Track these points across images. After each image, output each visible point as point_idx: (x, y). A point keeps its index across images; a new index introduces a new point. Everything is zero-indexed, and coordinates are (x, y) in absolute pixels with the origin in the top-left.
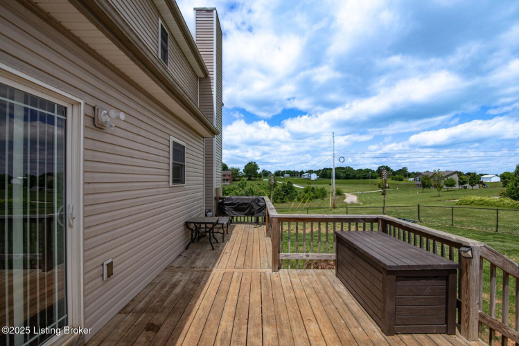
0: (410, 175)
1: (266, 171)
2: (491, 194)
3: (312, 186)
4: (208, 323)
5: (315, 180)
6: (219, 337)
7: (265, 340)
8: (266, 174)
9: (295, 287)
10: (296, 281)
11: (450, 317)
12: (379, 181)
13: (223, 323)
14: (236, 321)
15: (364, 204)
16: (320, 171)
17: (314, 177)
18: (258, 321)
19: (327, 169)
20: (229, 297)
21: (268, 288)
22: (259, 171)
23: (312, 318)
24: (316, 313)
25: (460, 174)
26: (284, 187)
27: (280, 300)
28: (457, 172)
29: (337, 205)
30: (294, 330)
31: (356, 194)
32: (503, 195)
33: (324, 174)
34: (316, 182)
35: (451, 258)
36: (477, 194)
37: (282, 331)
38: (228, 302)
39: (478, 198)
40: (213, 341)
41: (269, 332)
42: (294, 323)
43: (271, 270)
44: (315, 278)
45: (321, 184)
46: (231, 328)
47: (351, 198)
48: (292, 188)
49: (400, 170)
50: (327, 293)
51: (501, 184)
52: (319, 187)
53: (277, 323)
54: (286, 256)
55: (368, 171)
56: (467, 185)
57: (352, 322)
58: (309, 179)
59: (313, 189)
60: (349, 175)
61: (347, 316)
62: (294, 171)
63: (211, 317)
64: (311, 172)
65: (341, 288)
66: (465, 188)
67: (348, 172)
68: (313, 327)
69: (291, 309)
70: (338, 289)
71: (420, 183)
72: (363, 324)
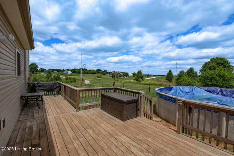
0: (108, 73)
1: (43, 69)
2: (131, 79)
3: (69, 76)
4: (63, 136)
5: (70, 74)
6: (72, 138)
7: (90, 134)
8: (43, 70)
9: (89, 115)
10: (88, 113)
11: (137, 113)
12: (97, 75)
13: (69, 134)
14: (74, 132)
15: (93, 84)
16: (72, 70)
17: (70, 72)
18: (83, 129)
19: (76, 69)
20: (65, 125)
21: (79, 118)
22: (38, 69)
23: (101, 123)
24: (102, 121)
25: (123, 73)
26: (55, 77)
27: (87, 121)
28: (122, 72)
29: (82, 85)
30: (98, 128)
31: (89, 80)
32: (134, 80)
33: (75, 71)
34: (70, 75)
35: (136, 97)
36: (128, 79)
37: (94, 130)
38: (66, 127)
39: (128, 81)
40: (70, 140)
41: (90, 131)
42: (96, 126)
43: (76, 112)
44: (94, 111)
45: (73, 76)
46: (74, 134)
47: (87, 82)
48: (59, 78)
49: (104, 71)
50: (101, 115)
51: (133, 76)
52: (73, 77)
53: (91, 128)
54: (82, 105)
55: (93, 70)
56: (125, 77)
57: (113, 121)
58: (67, 73)
59: (70, 78)
60: (85, 72)
61: (111, 120)
62: (59, 69)
63: (62, 133)
64: (68, 70)
65: (105, 112)
66: (124, 77)
67: (85, 71)
68: (103, 125)
69: (92, 122)
70: (104, 113)
71: (111, 76)
72: (116, 121)
